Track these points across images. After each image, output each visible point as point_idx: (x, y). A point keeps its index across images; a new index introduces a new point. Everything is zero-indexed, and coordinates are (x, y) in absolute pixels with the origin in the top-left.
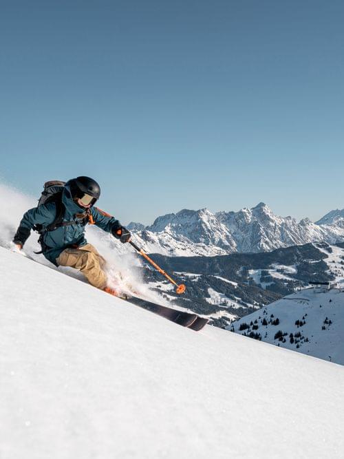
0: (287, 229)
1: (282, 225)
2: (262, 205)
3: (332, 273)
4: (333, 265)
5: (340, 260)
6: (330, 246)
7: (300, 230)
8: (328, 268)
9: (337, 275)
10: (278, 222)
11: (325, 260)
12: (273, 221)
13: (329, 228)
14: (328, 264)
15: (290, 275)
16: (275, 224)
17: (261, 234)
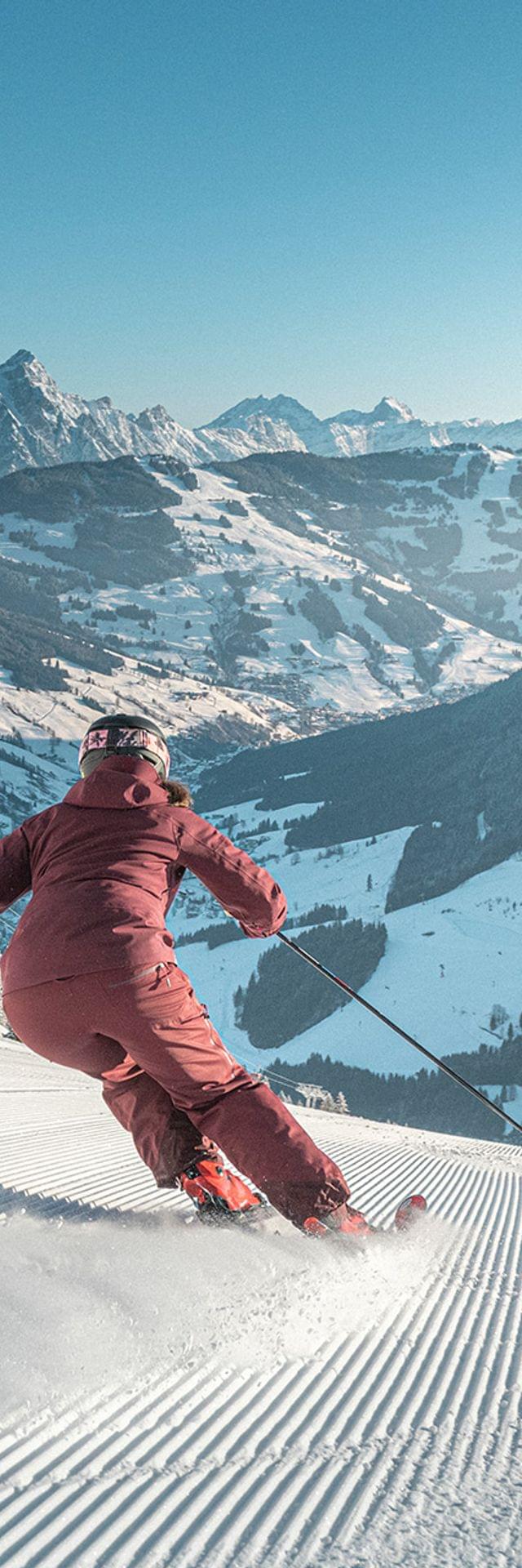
0: (97, 433)
1: (82, 419)
2: (24, 356)
3: (188, 553)
4: (195, 526)
5: (217, 514)
6: (192, 470)
7: (134, 442)
8: (176, 534)
9: (201, 559)
10: (71, 412)
11: (170, 511)
12: (51, 408)
13: (223, 440)
14: (178, 524)
15: (51, 552)
16: (60, 417)
17: (14, 445)
